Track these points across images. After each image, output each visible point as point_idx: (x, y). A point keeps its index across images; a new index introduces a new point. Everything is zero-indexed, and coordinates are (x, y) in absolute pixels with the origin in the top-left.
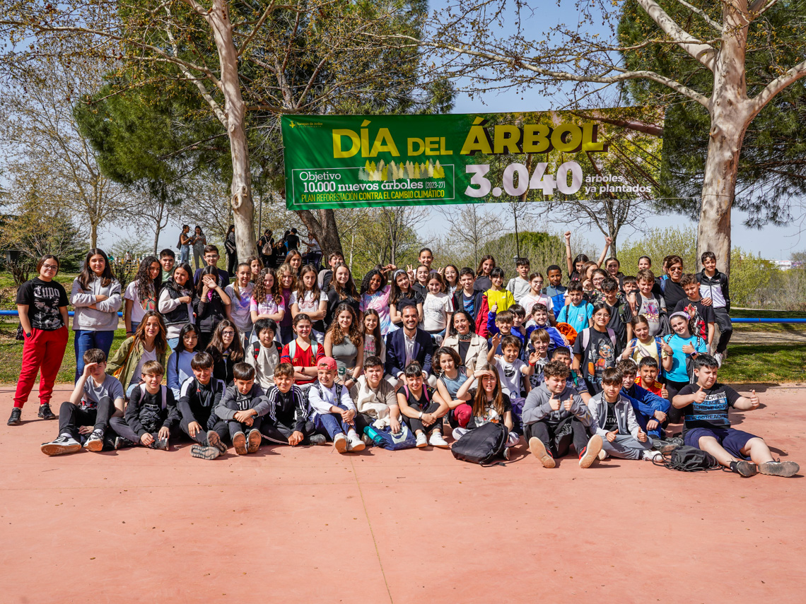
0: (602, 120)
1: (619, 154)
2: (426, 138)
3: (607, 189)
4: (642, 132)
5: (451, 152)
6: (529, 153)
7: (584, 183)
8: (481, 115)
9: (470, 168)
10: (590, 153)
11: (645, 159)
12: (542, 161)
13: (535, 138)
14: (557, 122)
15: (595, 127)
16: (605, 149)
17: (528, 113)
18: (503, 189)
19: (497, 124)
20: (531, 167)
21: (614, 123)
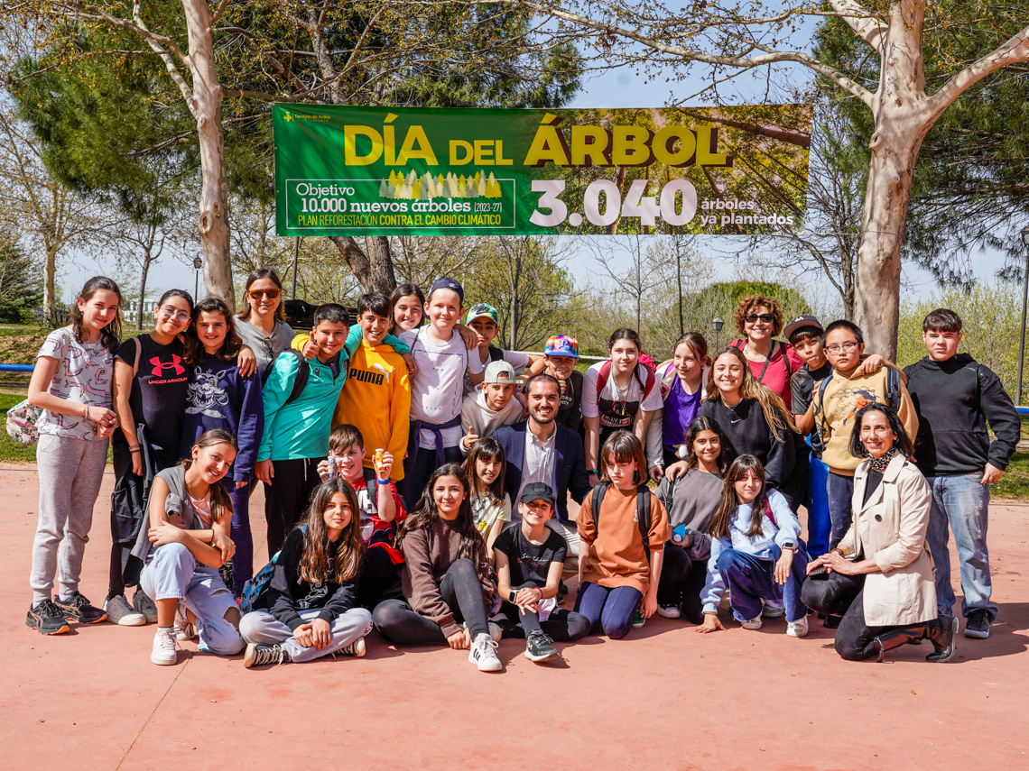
0: (724, 122)
1: (749, 171)
2: (475, 141)
3: (732, 220)
4: (780, 140)
5: (510, 162)
6: (621, 166)
7: (699, 211)
9: (537, 185)
10: (707, 168)
11: (784, 178)
12: (639, 178)
13: (630, 145)
14: (659, 122)
15: (714, 132)
16: (729, 163)
17: (619, 110)
18: (583, 215)
19: (575, 125)
20: (624, 185)
21: (741, 126)
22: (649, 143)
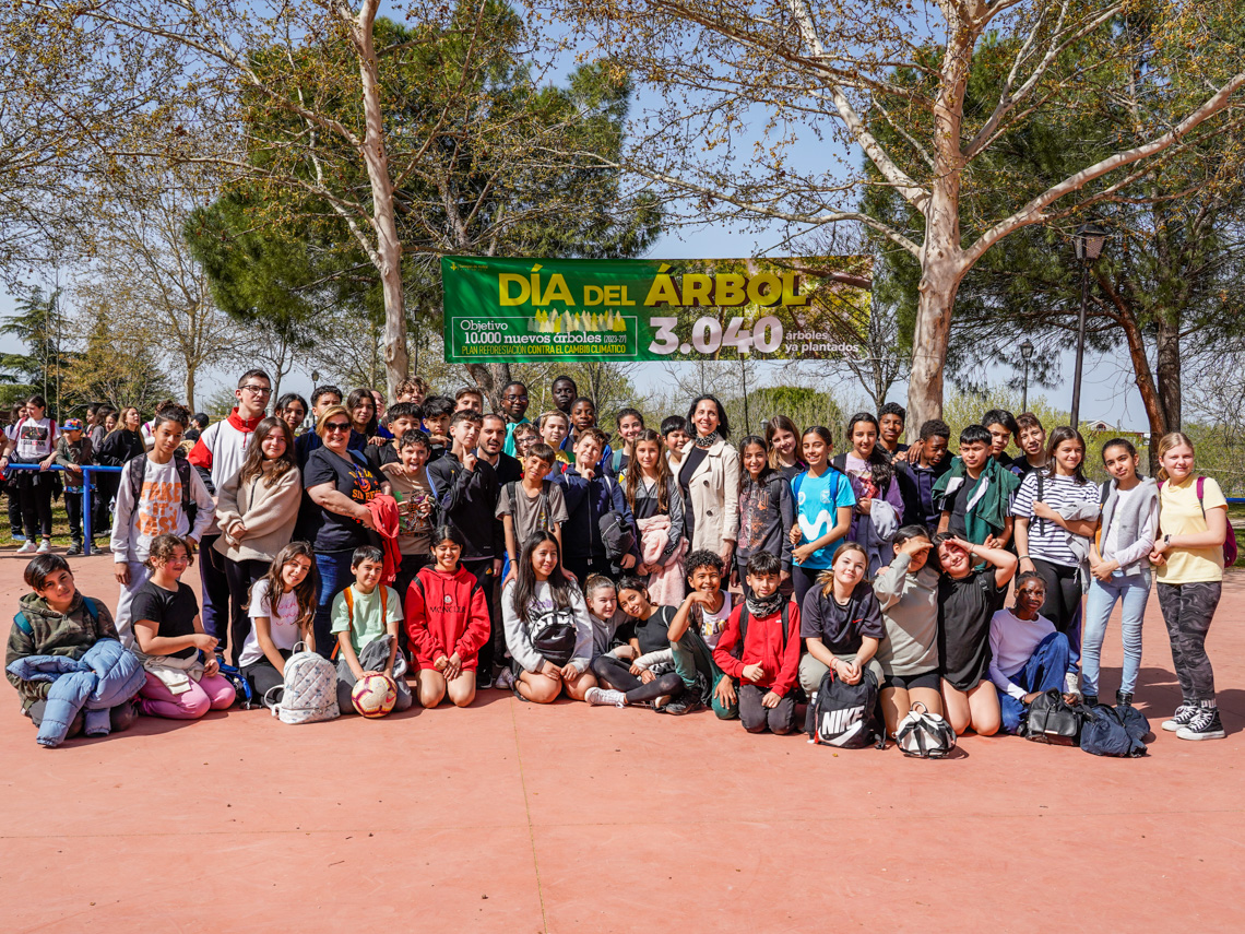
0: (804, 270)
1: (824, 309)
3: (810, 347)
4: (848, 284)
5: (633, 303)
6: (722, 306)
7: (784, 341)
8: (666, 261)
9: (654, 322)
10: (791, 307)
11: (851, 314)
12: (737, 315)
13: (729, 290)
14: (754, 272)
15: (796, 278)
16: (808, 303)
17: (721, 260)
18: (692, 345)
19: (686, 272)
20: (724, 322)
21: (817, 274)
22: (744, 288)
